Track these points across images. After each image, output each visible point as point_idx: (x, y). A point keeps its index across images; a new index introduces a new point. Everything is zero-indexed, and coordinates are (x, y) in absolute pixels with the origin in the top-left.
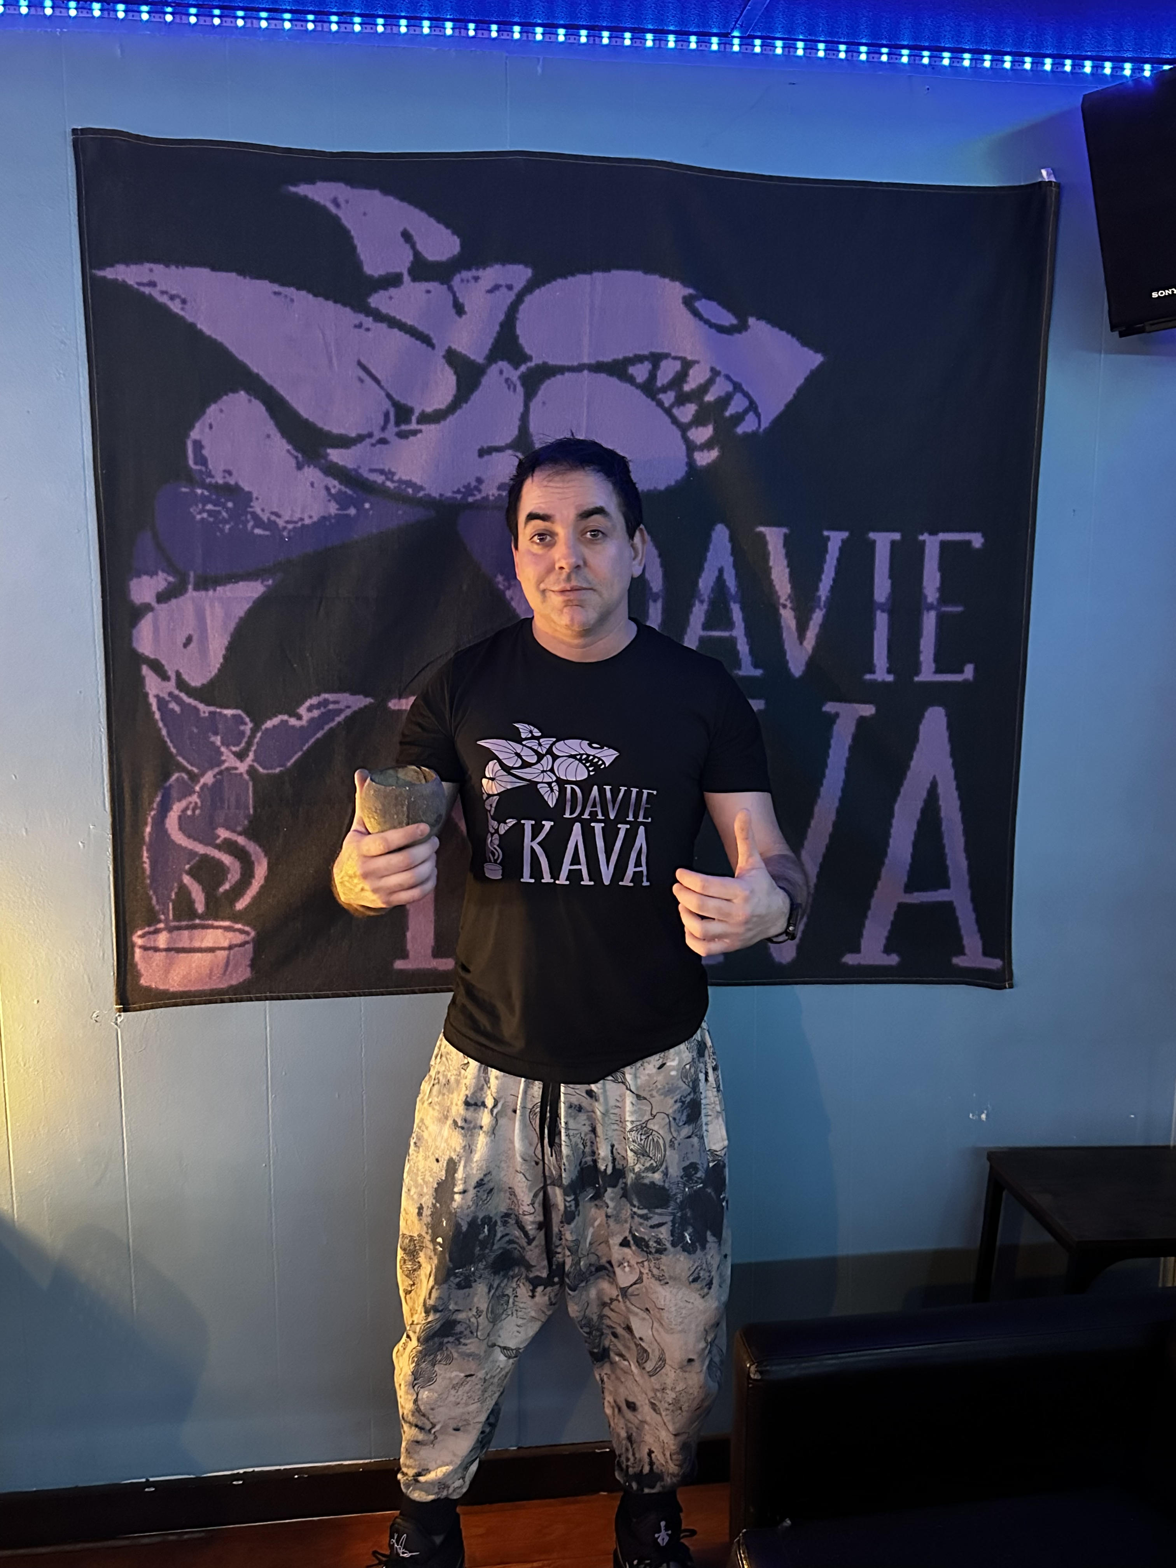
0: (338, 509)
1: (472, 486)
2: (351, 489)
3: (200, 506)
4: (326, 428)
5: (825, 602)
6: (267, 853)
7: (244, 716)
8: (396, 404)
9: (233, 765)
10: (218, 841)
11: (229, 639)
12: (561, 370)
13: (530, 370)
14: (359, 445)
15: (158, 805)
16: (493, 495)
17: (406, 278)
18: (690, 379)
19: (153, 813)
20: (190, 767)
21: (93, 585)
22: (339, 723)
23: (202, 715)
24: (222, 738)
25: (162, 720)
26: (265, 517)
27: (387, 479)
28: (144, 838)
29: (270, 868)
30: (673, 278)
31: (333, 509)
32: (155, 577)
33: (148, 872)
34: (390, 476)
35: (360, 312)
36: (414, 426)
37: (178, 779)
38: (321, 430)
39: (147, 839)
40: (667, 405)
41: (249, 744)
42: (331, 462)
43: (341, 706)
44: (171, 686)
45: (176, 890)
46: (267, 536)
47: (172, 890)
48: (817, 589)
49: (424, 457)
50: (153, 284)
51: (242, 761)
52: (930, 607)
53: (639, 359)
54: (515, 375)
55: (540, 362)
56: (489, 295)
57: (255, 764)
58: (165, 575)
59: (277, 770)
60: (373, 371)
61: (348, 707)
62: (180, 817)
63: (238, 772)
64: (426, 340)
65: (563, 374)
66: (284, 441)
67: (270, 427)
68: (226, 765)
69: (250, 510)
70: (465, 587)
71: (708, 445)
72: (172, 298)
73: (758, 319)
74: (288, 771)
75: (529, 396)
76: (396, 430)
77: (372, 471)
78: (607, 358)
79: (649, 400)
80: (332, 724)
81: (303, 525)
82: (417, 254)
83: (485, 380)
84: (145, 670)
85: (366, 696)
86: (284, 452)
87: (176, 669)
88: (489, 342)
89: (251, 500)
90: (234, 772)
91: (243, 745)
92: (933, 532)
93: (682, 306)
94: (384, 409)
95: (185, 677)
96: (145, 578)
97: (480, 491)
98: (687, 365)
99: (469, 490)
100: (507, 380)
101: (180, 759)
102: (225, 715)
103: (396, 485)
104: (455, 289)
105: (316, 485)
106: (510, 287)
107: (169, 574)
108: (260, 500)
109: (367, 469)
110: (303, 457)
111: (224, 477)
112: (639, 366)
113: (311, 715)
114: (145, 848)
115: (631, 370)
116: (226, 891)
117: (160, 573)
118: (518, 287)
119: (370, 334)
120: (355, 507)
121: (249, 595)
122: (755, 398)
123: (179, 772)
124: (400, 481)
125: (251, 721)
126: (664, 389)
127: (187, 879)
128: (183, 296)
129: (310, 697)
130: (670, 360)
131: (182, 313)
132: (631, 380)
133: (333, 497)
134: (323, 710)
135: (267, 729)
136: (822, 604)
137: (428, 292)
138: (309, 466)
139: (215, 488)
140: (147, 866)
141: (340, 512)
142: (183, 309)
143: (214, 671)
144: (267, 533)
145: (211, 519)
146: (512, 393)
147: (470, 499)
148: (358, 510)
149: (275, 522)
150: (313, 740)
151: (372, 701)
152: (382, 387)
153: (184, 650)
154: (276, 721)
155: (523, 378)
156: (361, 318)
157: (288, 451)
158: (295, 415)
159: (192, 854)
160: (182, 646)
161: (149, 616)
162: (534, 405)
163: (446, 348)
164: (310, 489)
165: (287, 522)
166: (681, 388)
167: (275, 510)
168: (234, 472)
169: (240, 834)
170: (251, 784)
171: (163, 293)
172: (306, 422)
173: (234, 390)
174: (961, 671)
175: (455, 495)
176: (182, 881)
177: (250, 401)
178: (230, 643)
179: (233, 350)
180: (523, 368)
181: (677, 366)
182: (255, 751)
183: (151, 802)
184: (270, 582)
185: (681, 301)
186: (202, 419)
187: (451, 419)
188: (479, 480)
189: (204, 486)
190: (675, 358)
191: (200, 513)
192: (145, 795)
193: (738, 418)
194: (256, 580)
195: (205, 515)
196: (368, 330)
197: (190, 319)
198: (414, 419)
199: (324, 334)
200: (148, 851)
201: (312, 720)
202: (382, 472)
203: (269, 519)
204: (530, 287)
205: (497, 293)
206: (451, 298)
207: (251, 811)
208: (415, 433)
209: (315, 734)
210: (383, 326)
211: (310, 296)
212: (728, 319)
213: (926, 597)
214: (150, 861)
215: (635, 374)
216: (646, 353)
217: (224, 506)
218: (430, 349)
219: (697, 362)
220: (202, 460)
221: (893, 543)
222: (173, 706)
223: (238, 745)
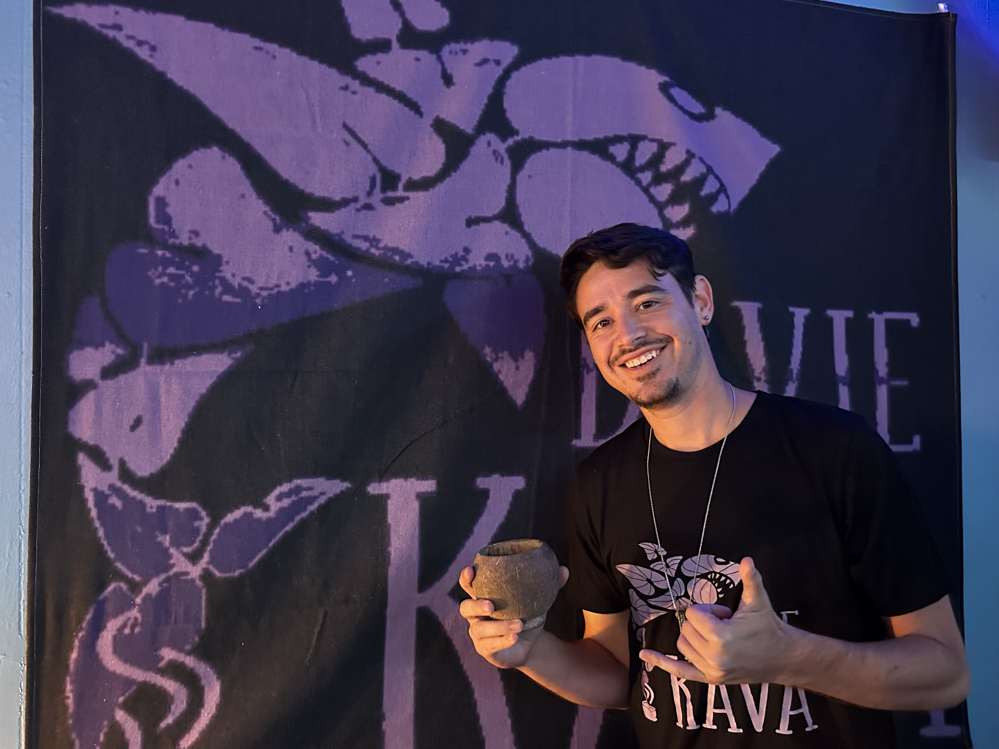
0: (318, 276)
1: (459, 256)
2: (333, 255)
3: (160, 269)
4: (308, 190)
5: (797, 375)
6: (221, 674)
7: (200, 509)
8: (383, 170)
9: (183, 570)
10: (162, 664)
11: (186, 419)
12: (547, 145)
13: (517, 143)
14: (343, 209)
15: (88, 623)
16: (480, 265)
17: (395, 45)
18: (666, 160)
19: (80, 635)
20: (130, 575)
21: (24, 357)
22: (312, 513)
23: (149, 510)
24: (171, 538)
25: (99, 519)
26: (235, 282)
27: (372, 246)
28: (68, 666)
29: (224, 694)
30: (650, 66)
31: (313, 275)
32: (101, 349)
33: (71, 710)
34: (374, 243)
35: (347, 74)
36: (400, 193)
37: (115, 589)
38: (302, 192)
39: (72, 667)
40: (645, 183)
41: (204, 543)
42: (312, 225)
43: (315, 493)
44: (113, 477)
45: (105, 730)
46: (238, 303)
47: (100, 731)
48: (789, 362)
49: (412, 224)
50: (118, 27)
51: (194, 564)
52: (882, 381)
53: (618, 139)
54: (502, 147)
55: (526, 136)
56: (477, 68)
57: (211, 568)
58: (113, 347)
59: (237, 573)
60: (360, 135)
61: (323, 494)
62: (115, 637)
63: (189, 577)
64: (415, 107)
65: (548, 149)
66: (261, 202)
67: (246, 186)
68: (175, 570)
69: (218, 274)
70: (451, 360)
71: (684, 223)
72: (140, 43)
73: (724, 109)
74: (250, 574)
75: (517, 167)
76: (381, 196)
77: (356, 237)
78: (590, 137)
79: (628, 179)
80: (304, 515)
81: (279, 292)
82: (406, 24)
83: (474, 150)
84: (82, 459)
85: (343, 480)
86: (260, 213)
87: (120, 456)
88: (477, 113)
89: (220, 264)
90: (184, 578)
91: (196, 545)
92: (880, 312)
93: (658, 92)
94: (371, 174)
95: (132, 466)
96: (89, 351)
97: (467, 261)
98: (664, 147)
99: (456, 260)
100: (495, 152)
101: (119, 565)
102: (177, 510)
103: (382, 252)
104: (444, 59)
105: (294, 250)
106: (498, 63)
107: (118, 346)
108: (231, 264)
109: (350, 235)
110: (281, 220)
111: (190, 238)
112: (619, 146)
113: (280, 505)
114: (68, 679)
115: (612, 149)
116: (168, 727)
117: (107, 344)
118: (506, 62)
119: (356, 97)
120: (337, 274)
121: (214, 369)
122: (725, 182)
123: (116, 581)
124: (386, 248)
125: (208, 515)
126: (642, 169)
127: (120, 715)
128: (153, 43)
129: (280, 484)
130: (647, 143)
131: (150, 61)
132: (611, 158)
133: (313, 263)
134: (294, 498)
135: (226, 524)
136: (794, 376)
137: (418, 60)
138: (288, 230)
139: (179, 249)
140: (70, 702)
141: (320, 279)
142: (151, 56)
143: (167, 458)
144: (238, 300)
145: (172, 284)
146: (499, 164)
147: (458, 269)
148: (340, 278)
149: (246, 289)
150: (281, 534)
151: (349, 485)
152: (369, 151)
153: (131, 434)
154: (238, 514)
155: (511, 151)
156: (348, 80)
157: (265, 213)
158: (274, 176)
159: (128, 682)
160: (128, 428)
161: (91, 396)
162: (522, 176)
163: (434, 116)
164: (289, 254)
165: (261, 289)
166: (657, 168)
167: (248, 275)
168: (202, 233)
169: (188, 653)
170: (204, 591)
171: (129, 37)
172: (286, 182)
173: (206, 145)
174: (911, 442)
175: (442, 264)
176: (113, 717)
177: (223, 158)
178: (188, 425)
179: (208, 102)
180: (510, 142)
181: (654, 147)
182: (211, 551)
183: (80, 621)
184: (239, 354)
185: (657, 87)
186: (168, 174)
187: (441, 188)
188: (467, 250)
189: (165, 246)
190: (652, 140)
191: (160, 277)
192: (73, 612)
193: (713, 198)
194: (222, 352)
195: (165, 279)
196: (354, 93)
197: (160, 67)
198: (400, 186)
199: (307, 95)
200: (72, 682)
201: (281, 511)
202: (366, 238)
203: (240, 285)
204: (516, 65)
205: (486, 66)
206: (440, 67)
207: (203, 625)
208: (401, 200)
209: (284, 527)
210: (371, 90)
211: (294, 55)
212: (698, 108)
213: (877, 372)
214: (74, 696)
215: (615, 154)
216: (625, 134)
217: (188, 269)
218: (417, 116)
219: (673, 144)
220: (165, 219)
221: (848, 320)
222: (115, 501)
223: (191, 545)
